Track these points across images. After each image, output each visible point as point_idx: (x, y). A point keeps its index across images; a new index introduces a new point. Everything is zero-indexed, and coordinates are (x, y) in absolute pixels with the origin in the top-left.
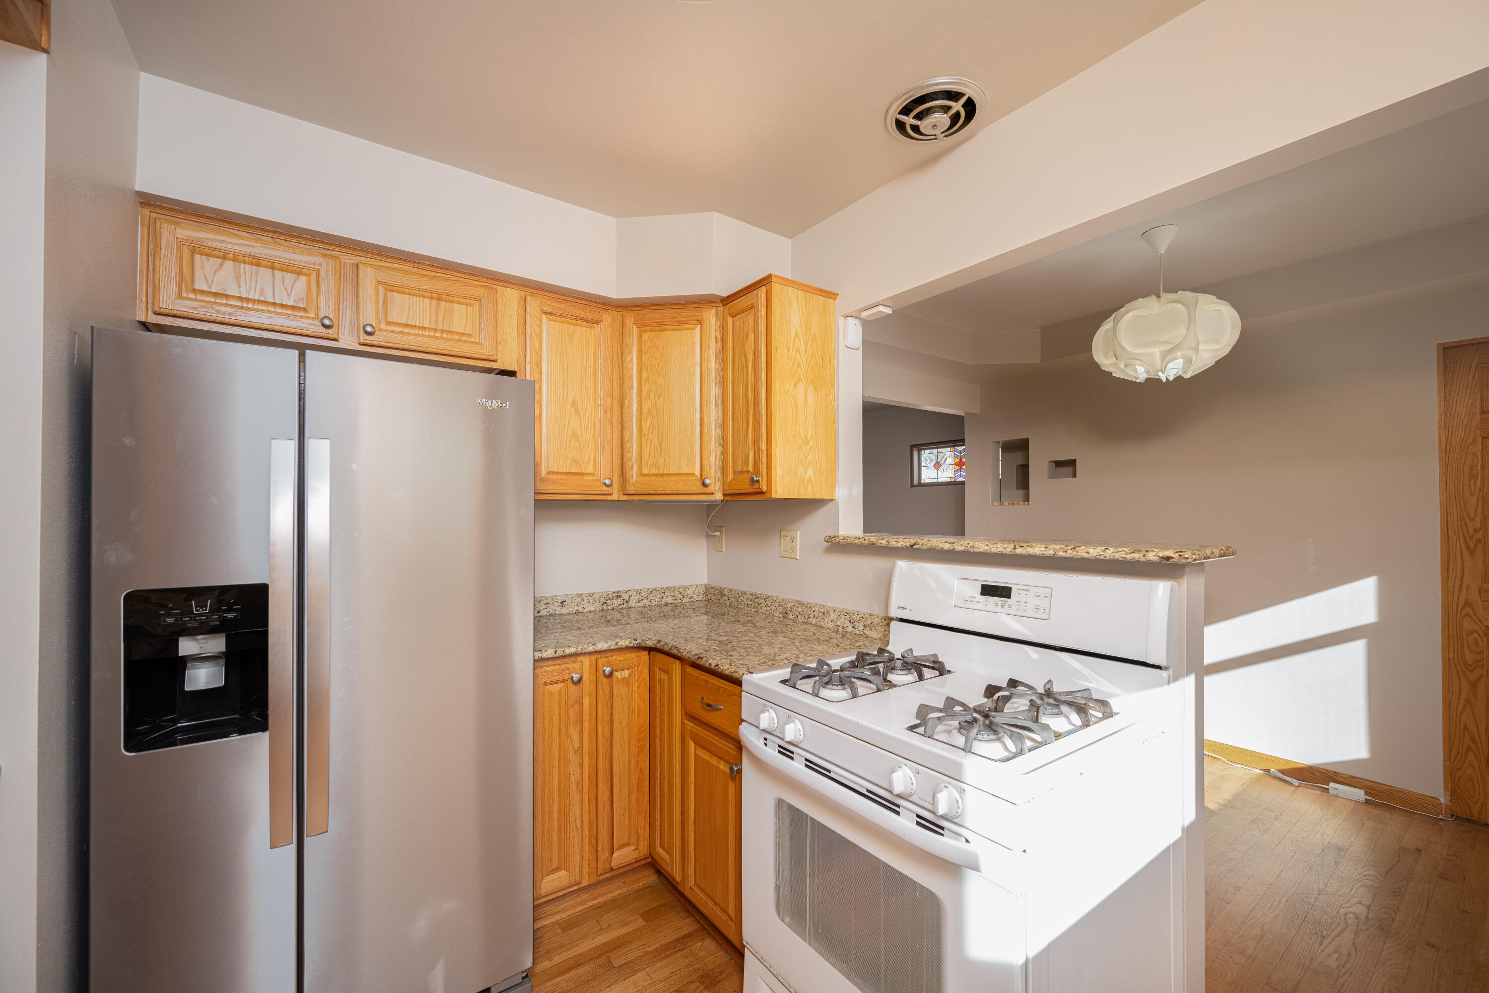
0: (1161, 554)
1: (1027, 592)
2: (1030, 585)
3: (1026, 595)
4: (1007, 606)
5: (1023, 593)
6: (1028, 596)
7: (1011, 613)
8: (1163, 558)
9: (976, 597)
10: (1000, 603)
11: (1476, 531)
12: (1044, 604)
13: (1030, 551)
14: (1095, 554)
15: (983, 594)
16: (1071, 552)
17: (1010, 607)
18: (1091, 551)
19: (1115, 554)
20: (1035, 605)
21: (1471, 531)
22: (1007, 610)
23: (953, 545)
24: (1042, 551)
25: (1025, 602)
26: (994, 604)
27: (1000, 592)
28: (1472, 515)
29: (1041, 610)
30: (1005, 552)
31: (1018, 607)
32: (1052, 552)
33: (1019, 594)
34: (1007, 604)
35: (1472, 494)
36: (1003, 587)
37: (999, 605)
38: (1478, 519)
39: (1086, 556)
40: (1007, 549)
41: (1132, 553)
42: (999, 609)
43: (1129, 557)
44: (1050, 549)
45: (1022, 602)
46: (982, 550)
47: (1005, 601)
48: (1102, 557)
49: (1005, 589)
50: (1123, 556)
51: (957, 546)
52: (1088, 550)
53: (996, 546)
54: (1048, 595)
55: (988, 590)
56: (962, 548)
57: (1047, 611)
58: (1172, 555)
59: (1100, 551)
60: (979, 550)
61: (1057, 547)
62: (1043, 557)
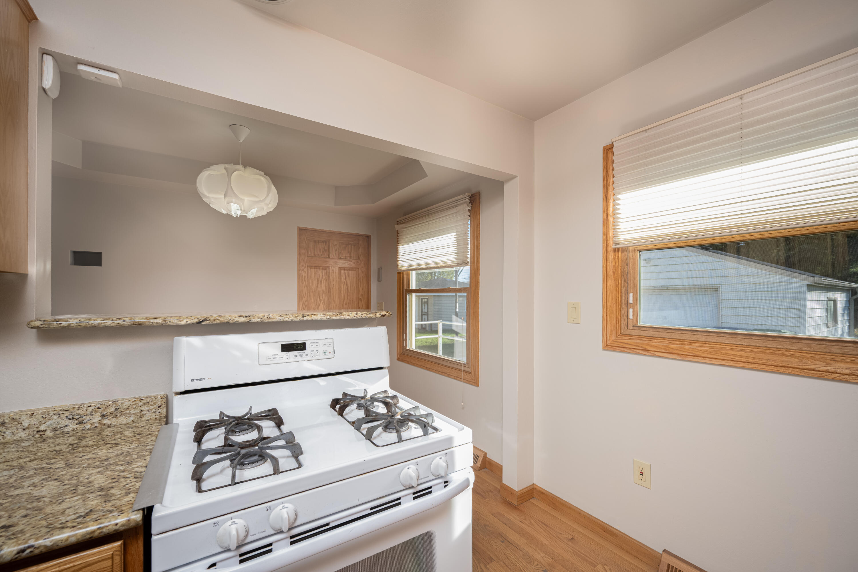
0: (382, 314)
1: (317, 344)
2: (319, 339)
3: (317, 345)
4: (304, 356)
5: (314, 345)
6: (318, 346)
7: (309, 359)
8: (382, 315)
9: (278, 355)
10: (298, 355)
11: (305, 301)
12: (330, 349)
13: (314, 318)
14: (352, 316)
15: (283, 351)
16: (339, 316)
17: (307, 355)
18: (351, 315)
19: (362, 315)
20: (324, 351)
21: (304, 302)
22: (304, 358)
23: (249, 318)
24: (322, 317)
25: (317, 351)
26: (294, 357)
27: (295, 347)
28: (304, 296)
29: (328, 353)
30: (295, 319)
31: (312, 355)
32: (328, 317)
33: (311, 346)
34: (304, 354)
35: (305, 287)
36: (297, 344)
37: (298, 356)
38: (306, 297)
39: (347, 317)
40: (298, 317)
41: (370, 314)
42: (299, 358)
43: (368, 316)
44: (327, 315)
45: (315, 351)
46: (276, 320)
47: (302, 352)
48: (355, 318)
49: (299, 345)
50: (366, 316)
51: (254, 318)
52: (349, 314)
53: (288, 316)
54: (331, 343)
55: (286, 348)
56: (259, 320)
57: (332, 353)
58: (386, 314)
59: (355, 314)
60: (274, 320)
61: (331, 314)
62: (322, 321)
